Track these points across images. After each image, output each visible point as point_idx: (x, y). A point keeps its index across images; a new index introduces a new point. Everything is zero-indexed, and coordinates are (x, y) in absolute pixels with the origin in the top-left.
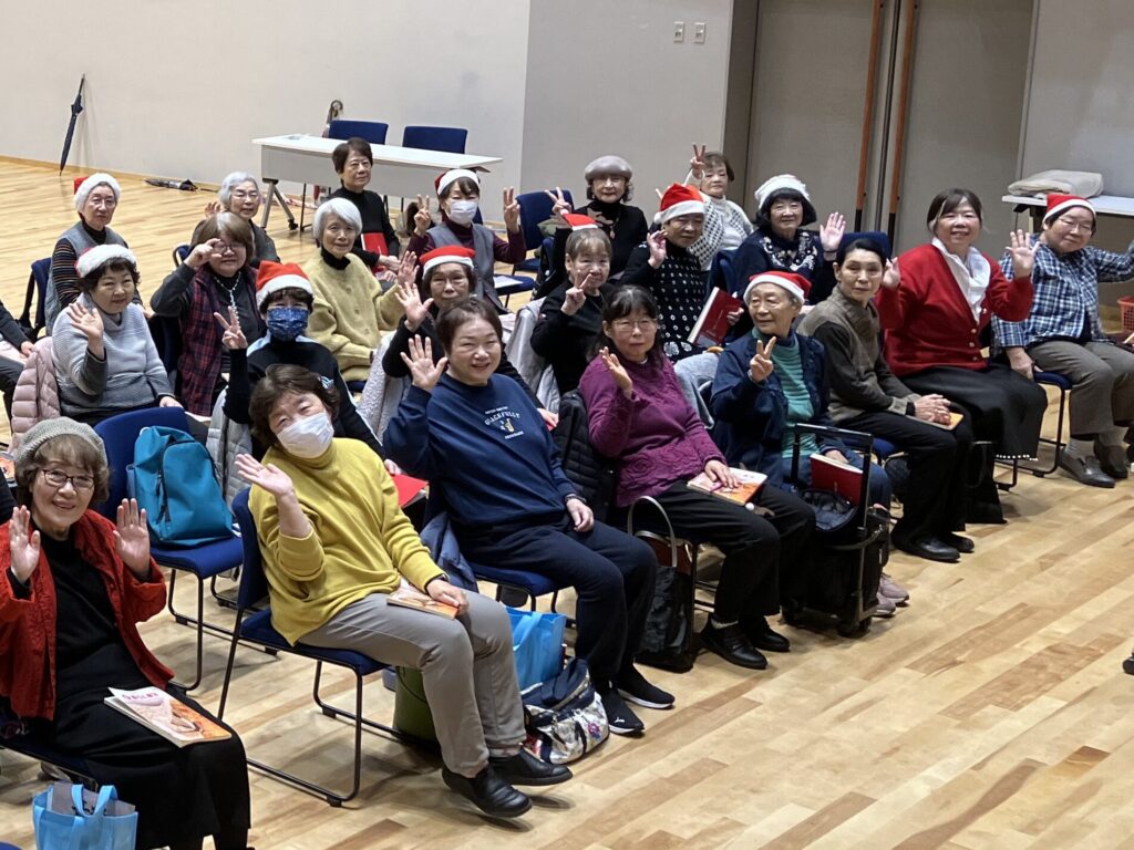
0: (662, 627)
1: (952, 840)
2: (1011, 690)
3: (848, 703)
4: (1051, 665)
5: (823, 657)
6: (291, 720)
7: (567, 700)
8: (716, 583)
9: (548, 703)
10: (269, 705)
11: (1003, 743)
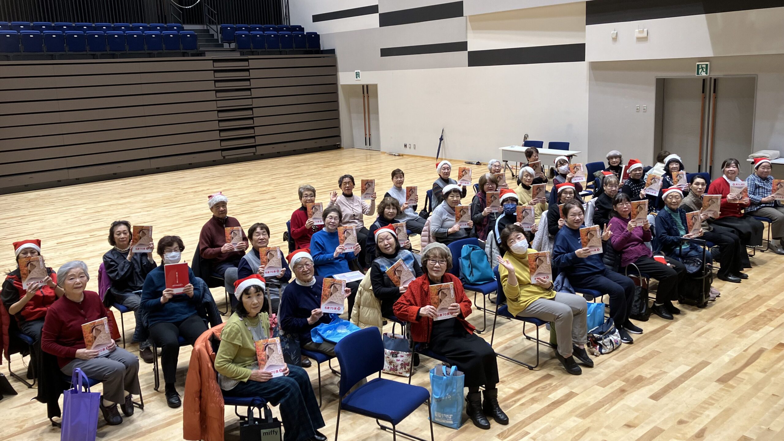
0: (638, 306)
1: (737, 376)
2: (755, 324)
3: (701, 330)
4: (768, 315)
5: (692, 315)
6: (516, 341)
7: (607, 332)
8: (656, 291)
9: (601, 333)
10: (508, 336)
11: (753, 342)
